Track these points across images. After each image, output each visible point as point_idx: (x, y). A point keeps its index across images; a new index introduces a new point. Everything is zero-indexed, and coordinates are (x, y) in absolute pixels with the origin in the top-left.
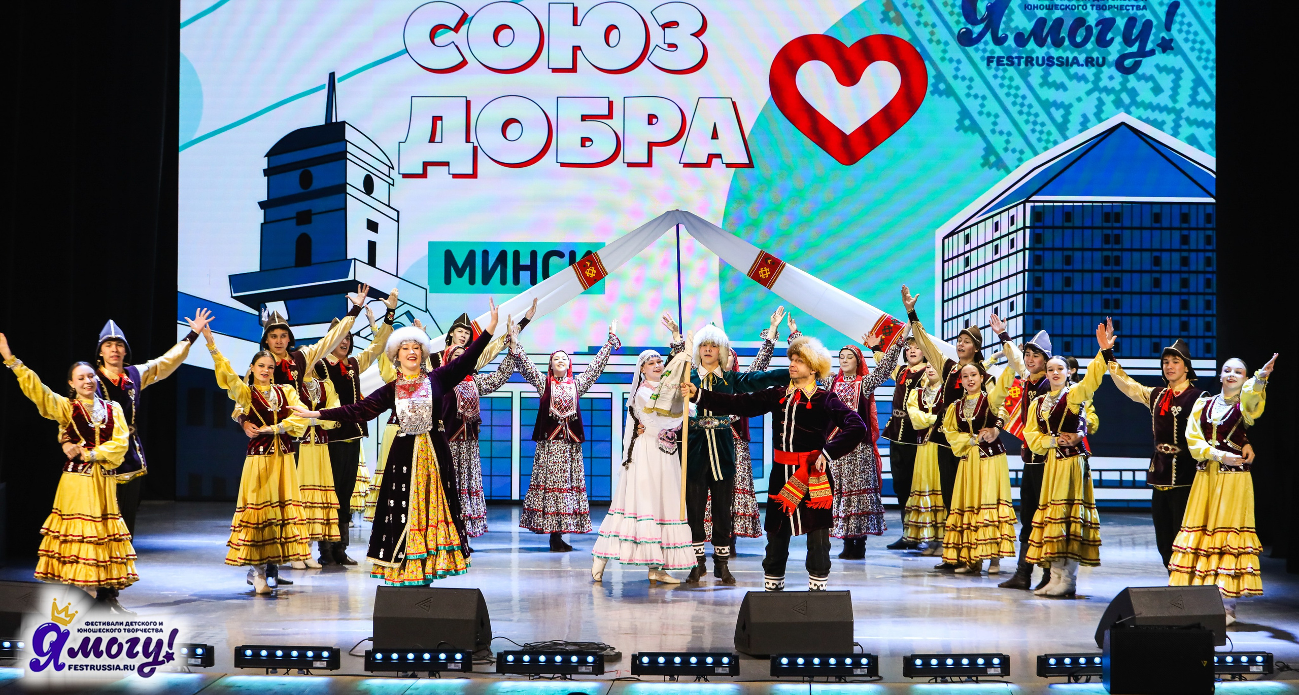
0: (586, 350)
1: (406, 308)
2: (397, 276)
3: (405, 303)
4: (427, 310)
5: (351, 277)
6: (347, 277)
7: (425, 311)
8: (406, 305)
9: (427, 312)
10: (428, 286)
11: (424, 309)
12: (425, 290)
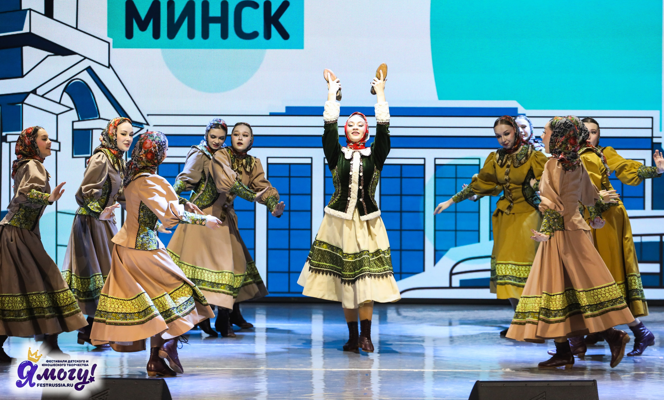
0: (284, 111)
1: (86, 63)
2: (76, 28)
3: (85, 58)
4: (110, 66)
5: (26, 30)
6: (22, 29)
7: (108, 67)
8: (86, 60)
9: (110, 68)
10: (110, 40)
11: (107, 65)
12: (107, 44)
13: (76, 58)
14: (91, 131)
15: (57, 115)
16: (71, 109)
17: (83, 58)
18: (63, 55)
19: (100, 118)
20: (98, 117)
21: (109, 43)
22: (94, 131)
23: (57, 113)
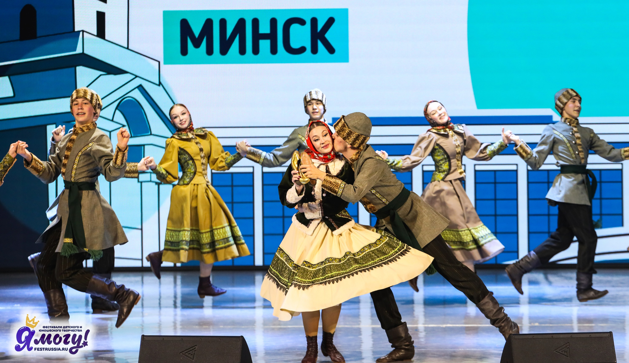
1: (138, 82)
2: (128, 48)
3: (136, 77)
4: (160, 84)
5: (79, 50)
6: (75, 50)
7: (159, 85)
8: (137, 78)
9: (161, 86)
10: (161, 59)
11: (158, 83)
13: (127, 77)
14: (143, 147)
15: (110, 132)
16: (124, 126)
17: (134, 77)
18: (115, 74)
19: (151, 134)
20: (149, 133)
21: (159, 62)
22: (146, 147)
23: (110, 130)
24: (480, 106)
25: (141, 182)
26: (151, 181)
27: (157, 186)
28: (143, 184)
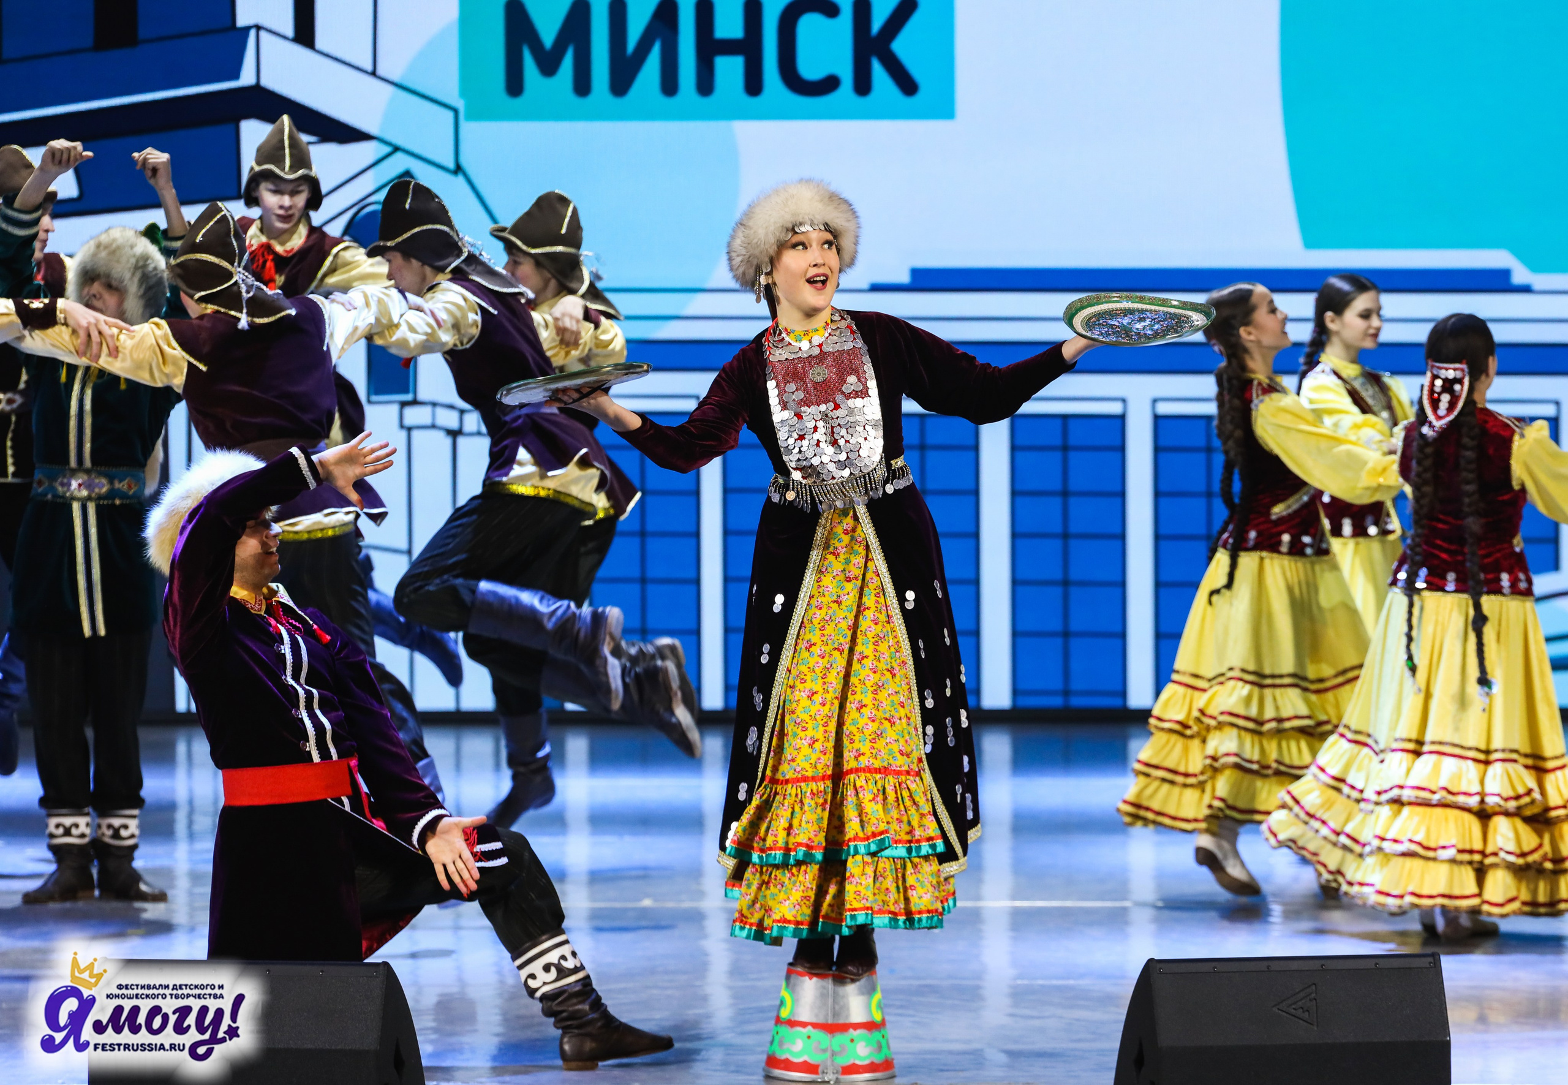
0: (905, 278)
1: (399, 163)
2: (374, 73)
3: (397, 149)
4: (458, 169)
5: (247, 78)
6: (237, 77)
7: (455, 173)
8: (400, 153)
9: (460, 173)
10: (460, 104)
11: (451, 165)
12: (450, 115)
13: (372, 150)
17: (387, 149)
18: (342, 140)
21: (456, 111)
24: (1310, 243)
25: (409, 429)
26: (433, 426)
27: (447, 441)
28: (415, 434)
